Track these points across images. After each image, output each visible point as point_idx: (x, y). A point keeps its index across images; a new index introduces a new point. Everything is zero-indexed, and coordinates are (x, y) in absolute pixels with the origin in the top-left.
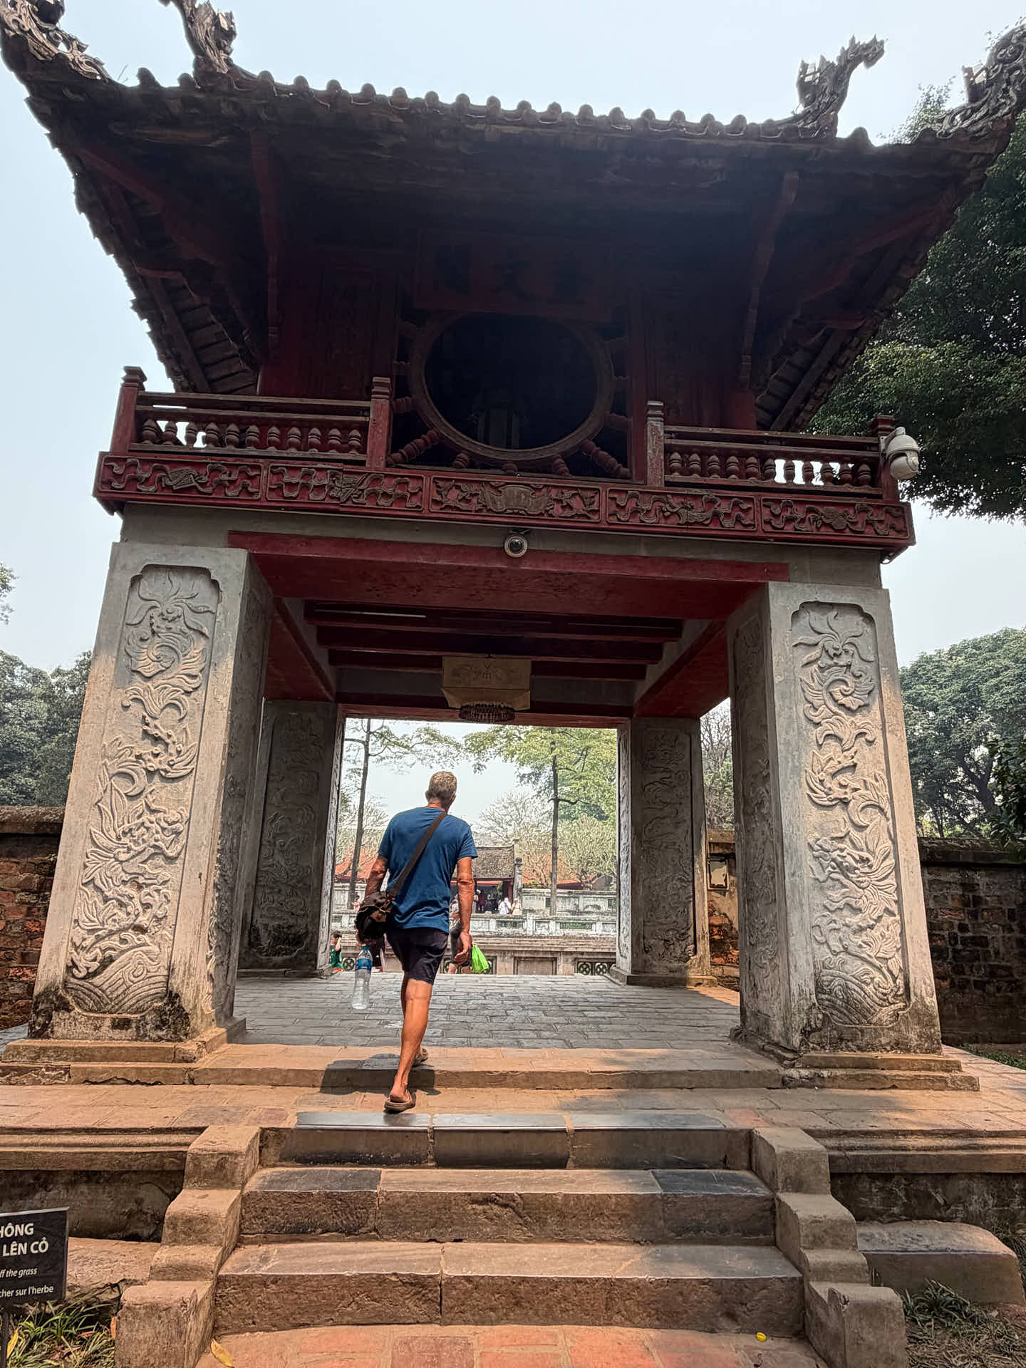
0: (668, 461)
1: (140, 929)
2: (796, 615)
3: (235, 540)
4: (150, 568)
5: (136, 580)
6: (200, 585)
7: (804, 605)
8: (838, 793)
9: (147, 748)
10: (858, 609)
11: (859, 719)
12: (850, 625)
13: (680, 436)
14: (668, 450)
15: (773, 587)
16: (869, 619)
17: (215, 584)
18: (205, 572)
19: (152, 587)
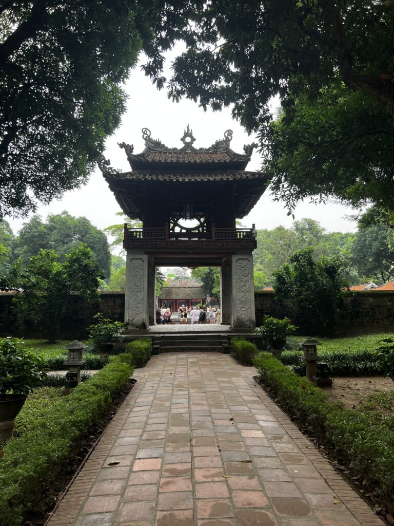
0: (216, 235)
1: (138, 314)
2: (237, 261)
3: (146, 253)
4: (133, 259)
5: (131, 261)
6: (141, 261)
7: (238, 259)
8: (243, 290)
9: (136, 287)
10: (247, 259)
11: (247, 278)
12: (246, 262)
13: (217, 230)
14: (216, 233)
15: (233, 256)
16: (249, 261)
17: (143, 261)
18: (141, 259)
19: (133, 262)
